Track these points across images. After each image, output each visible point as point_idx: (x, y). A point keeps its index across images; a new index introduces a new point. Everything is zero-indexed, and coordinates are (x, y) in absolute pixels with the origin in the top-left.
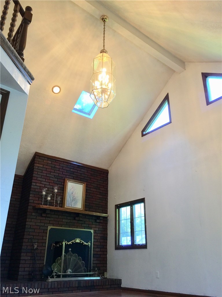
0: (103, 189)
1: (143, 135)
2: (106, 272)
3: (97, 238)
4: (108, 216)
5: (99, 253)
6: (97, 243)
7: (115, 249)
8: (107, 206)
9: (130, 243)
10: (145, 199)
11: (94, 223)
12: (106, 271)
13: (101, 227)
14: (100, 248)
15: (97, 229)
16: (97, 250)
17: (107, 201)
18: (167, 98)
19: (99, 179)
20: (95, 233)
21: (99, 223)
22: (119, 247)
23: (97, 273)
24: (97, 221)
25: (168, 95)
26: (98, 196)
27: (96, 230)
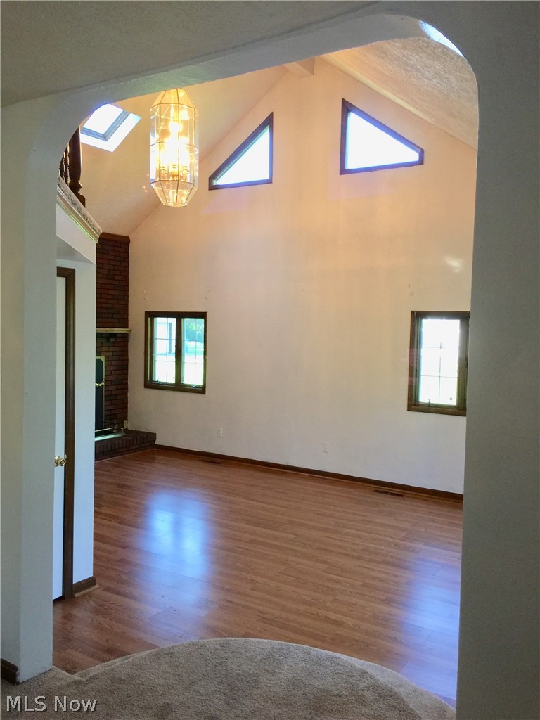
0: (119, 278)
1: (212, 187)
2: (127, 420)
3: (111, 368)
4: (130, 331)
5: (113, 393)
6: (110, 378)
7: (145, 387)
8: (127, 310)
9: (172, 380)
10: (208, 315)
11: (104, 344)
12: (126, 418)
13: (117, 349)
14: (117, 385)
15: (111, 354)
16: (112, 388)
17: (127, 301)
18: (269, 122)
19: (112, 258)
20: (109, 361)
21: (114, 342)
22: (151, 384)
23: (116, 427)
24: (111, 340)
25: (271, 115)
26: (110, 292)
27: (108, 356)
